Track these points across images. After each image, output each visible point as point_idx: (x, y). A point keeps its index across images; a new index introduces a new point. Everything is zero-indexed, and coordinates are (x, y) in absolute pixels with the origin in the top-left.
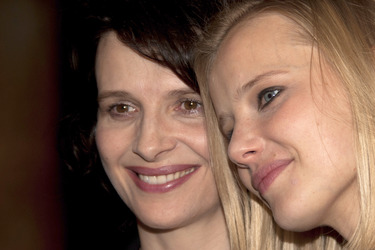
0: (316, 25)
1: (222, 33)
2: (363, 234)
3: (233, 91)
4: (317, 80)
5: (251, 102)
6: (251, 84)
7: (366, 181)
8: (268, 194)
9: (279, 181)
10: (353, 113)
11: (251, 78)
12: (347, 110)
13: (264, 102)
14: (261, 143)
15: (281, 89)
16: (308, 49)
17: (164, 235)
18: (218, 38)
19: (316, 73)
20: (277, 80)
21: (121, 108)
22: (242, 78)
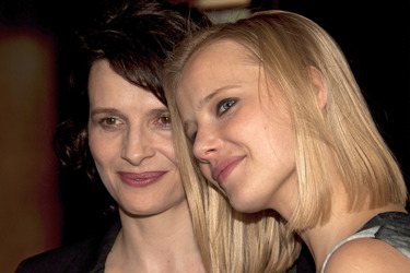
0: (262, 49)
2: (301, 213)
3: (196, 102)
4: (264, 93)
5: (210, 111)
6: (211, 96)
7: (303, 174)
8: (226, 184)
9: (235, 173)
10: (293, 119)
14: (220, 143)
16: (256, 68)
18: (183, 60)
19: (263, 87)
20: (231, 93)
21: (110, 121)
22: (204, 92)
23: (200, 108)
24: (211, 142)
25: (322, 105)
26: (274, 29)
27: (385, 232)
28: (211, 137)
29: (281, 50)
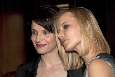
0: (76, 14)
1: (59, 15)
2: (81, 52)
4: (75, 24)
5: (63, 27)
6: (63, 24)
7: (82, 43)
8: (64, 45)
9: (66, 42)
11: (63, 23)
12: (80, 30)
13: (65, 28)
15: (69, 25)
16: (74, 18)
17: (45, 55)
20: (68, 23)
22: (62, 23)
23: (61, 26)
24: (62, 34)
25: (88, 28)
26: (80, 11)
27: (102, 57)
28: (62, 33)
29: (80, 15)
